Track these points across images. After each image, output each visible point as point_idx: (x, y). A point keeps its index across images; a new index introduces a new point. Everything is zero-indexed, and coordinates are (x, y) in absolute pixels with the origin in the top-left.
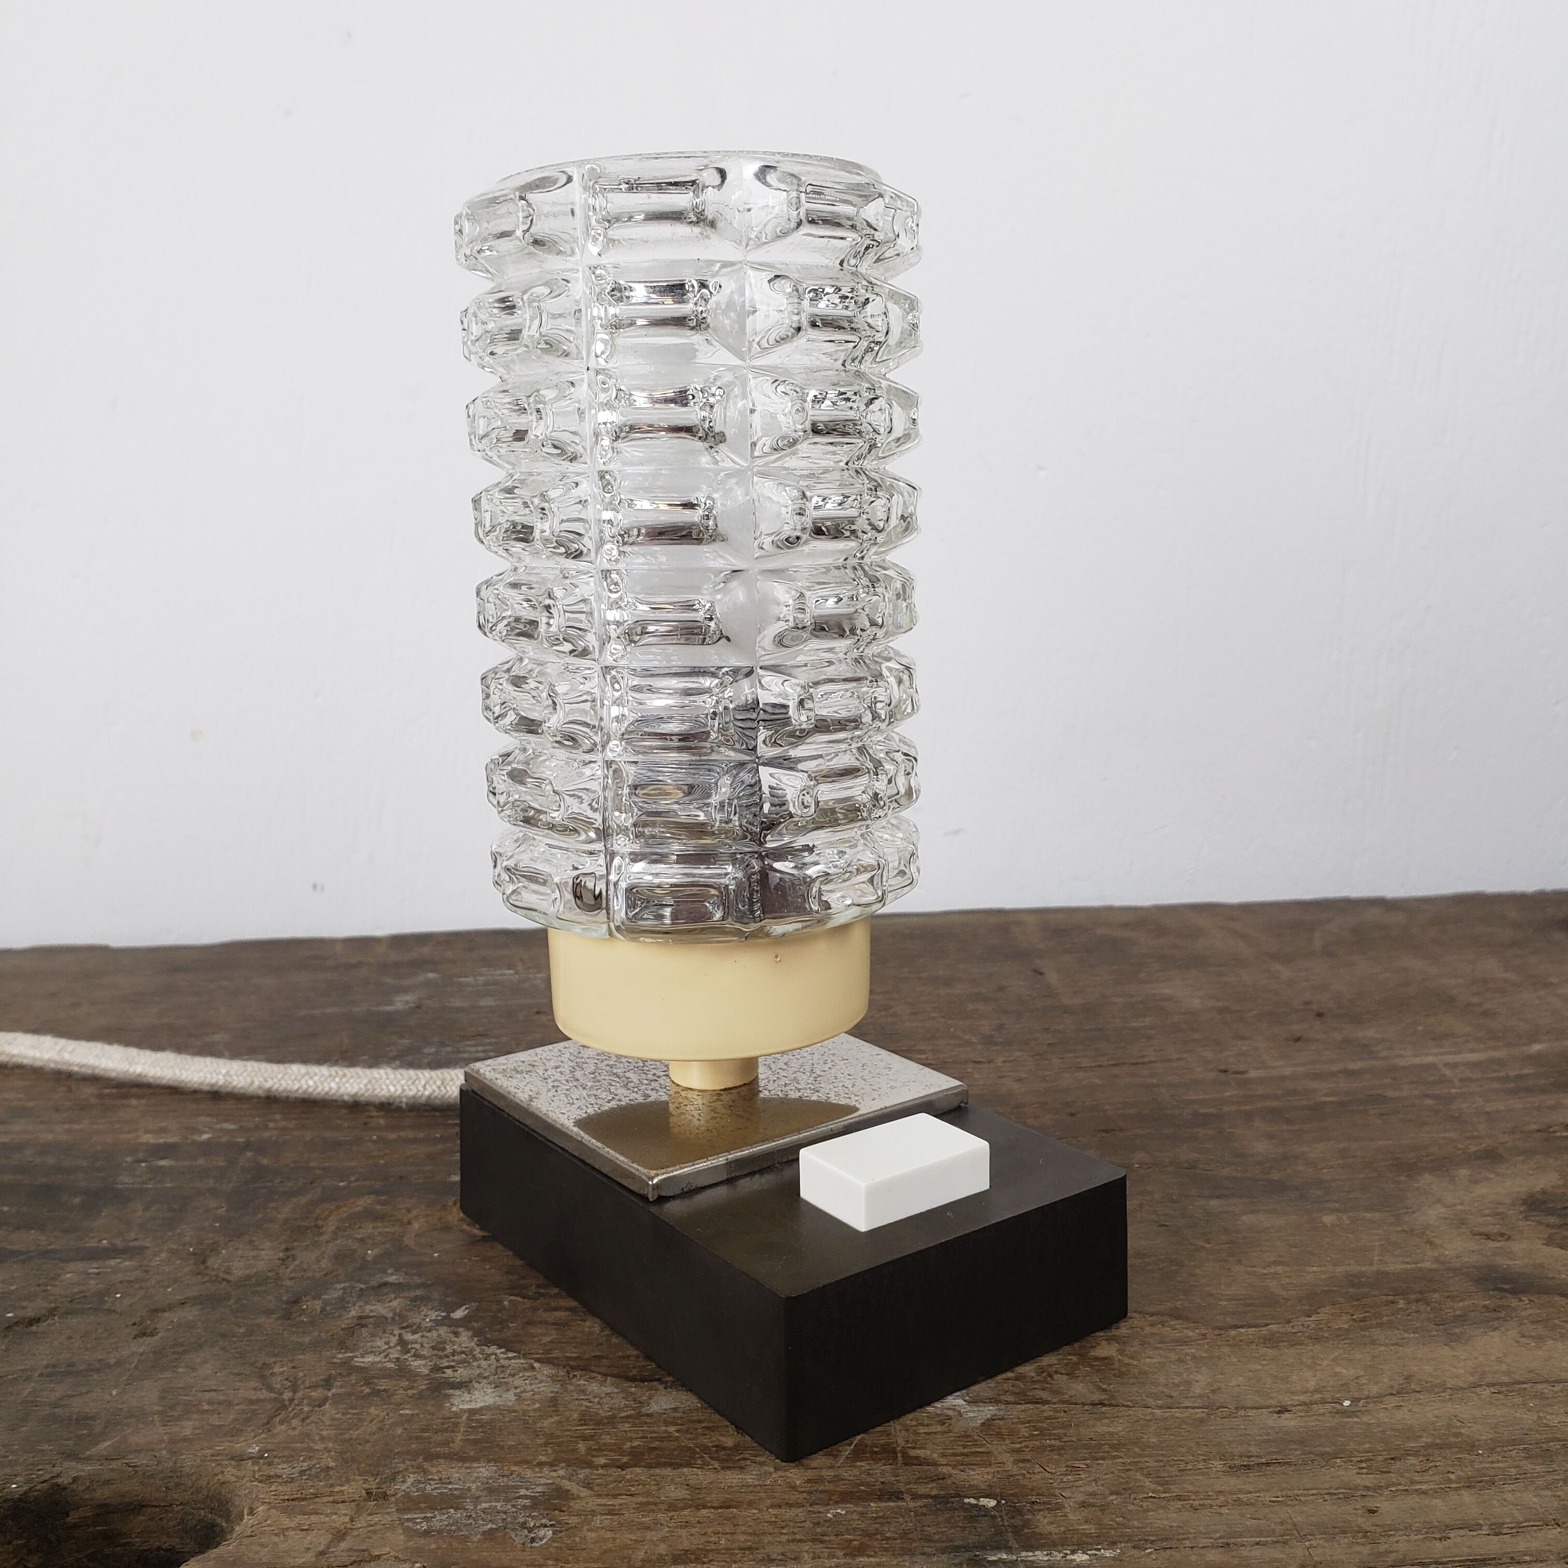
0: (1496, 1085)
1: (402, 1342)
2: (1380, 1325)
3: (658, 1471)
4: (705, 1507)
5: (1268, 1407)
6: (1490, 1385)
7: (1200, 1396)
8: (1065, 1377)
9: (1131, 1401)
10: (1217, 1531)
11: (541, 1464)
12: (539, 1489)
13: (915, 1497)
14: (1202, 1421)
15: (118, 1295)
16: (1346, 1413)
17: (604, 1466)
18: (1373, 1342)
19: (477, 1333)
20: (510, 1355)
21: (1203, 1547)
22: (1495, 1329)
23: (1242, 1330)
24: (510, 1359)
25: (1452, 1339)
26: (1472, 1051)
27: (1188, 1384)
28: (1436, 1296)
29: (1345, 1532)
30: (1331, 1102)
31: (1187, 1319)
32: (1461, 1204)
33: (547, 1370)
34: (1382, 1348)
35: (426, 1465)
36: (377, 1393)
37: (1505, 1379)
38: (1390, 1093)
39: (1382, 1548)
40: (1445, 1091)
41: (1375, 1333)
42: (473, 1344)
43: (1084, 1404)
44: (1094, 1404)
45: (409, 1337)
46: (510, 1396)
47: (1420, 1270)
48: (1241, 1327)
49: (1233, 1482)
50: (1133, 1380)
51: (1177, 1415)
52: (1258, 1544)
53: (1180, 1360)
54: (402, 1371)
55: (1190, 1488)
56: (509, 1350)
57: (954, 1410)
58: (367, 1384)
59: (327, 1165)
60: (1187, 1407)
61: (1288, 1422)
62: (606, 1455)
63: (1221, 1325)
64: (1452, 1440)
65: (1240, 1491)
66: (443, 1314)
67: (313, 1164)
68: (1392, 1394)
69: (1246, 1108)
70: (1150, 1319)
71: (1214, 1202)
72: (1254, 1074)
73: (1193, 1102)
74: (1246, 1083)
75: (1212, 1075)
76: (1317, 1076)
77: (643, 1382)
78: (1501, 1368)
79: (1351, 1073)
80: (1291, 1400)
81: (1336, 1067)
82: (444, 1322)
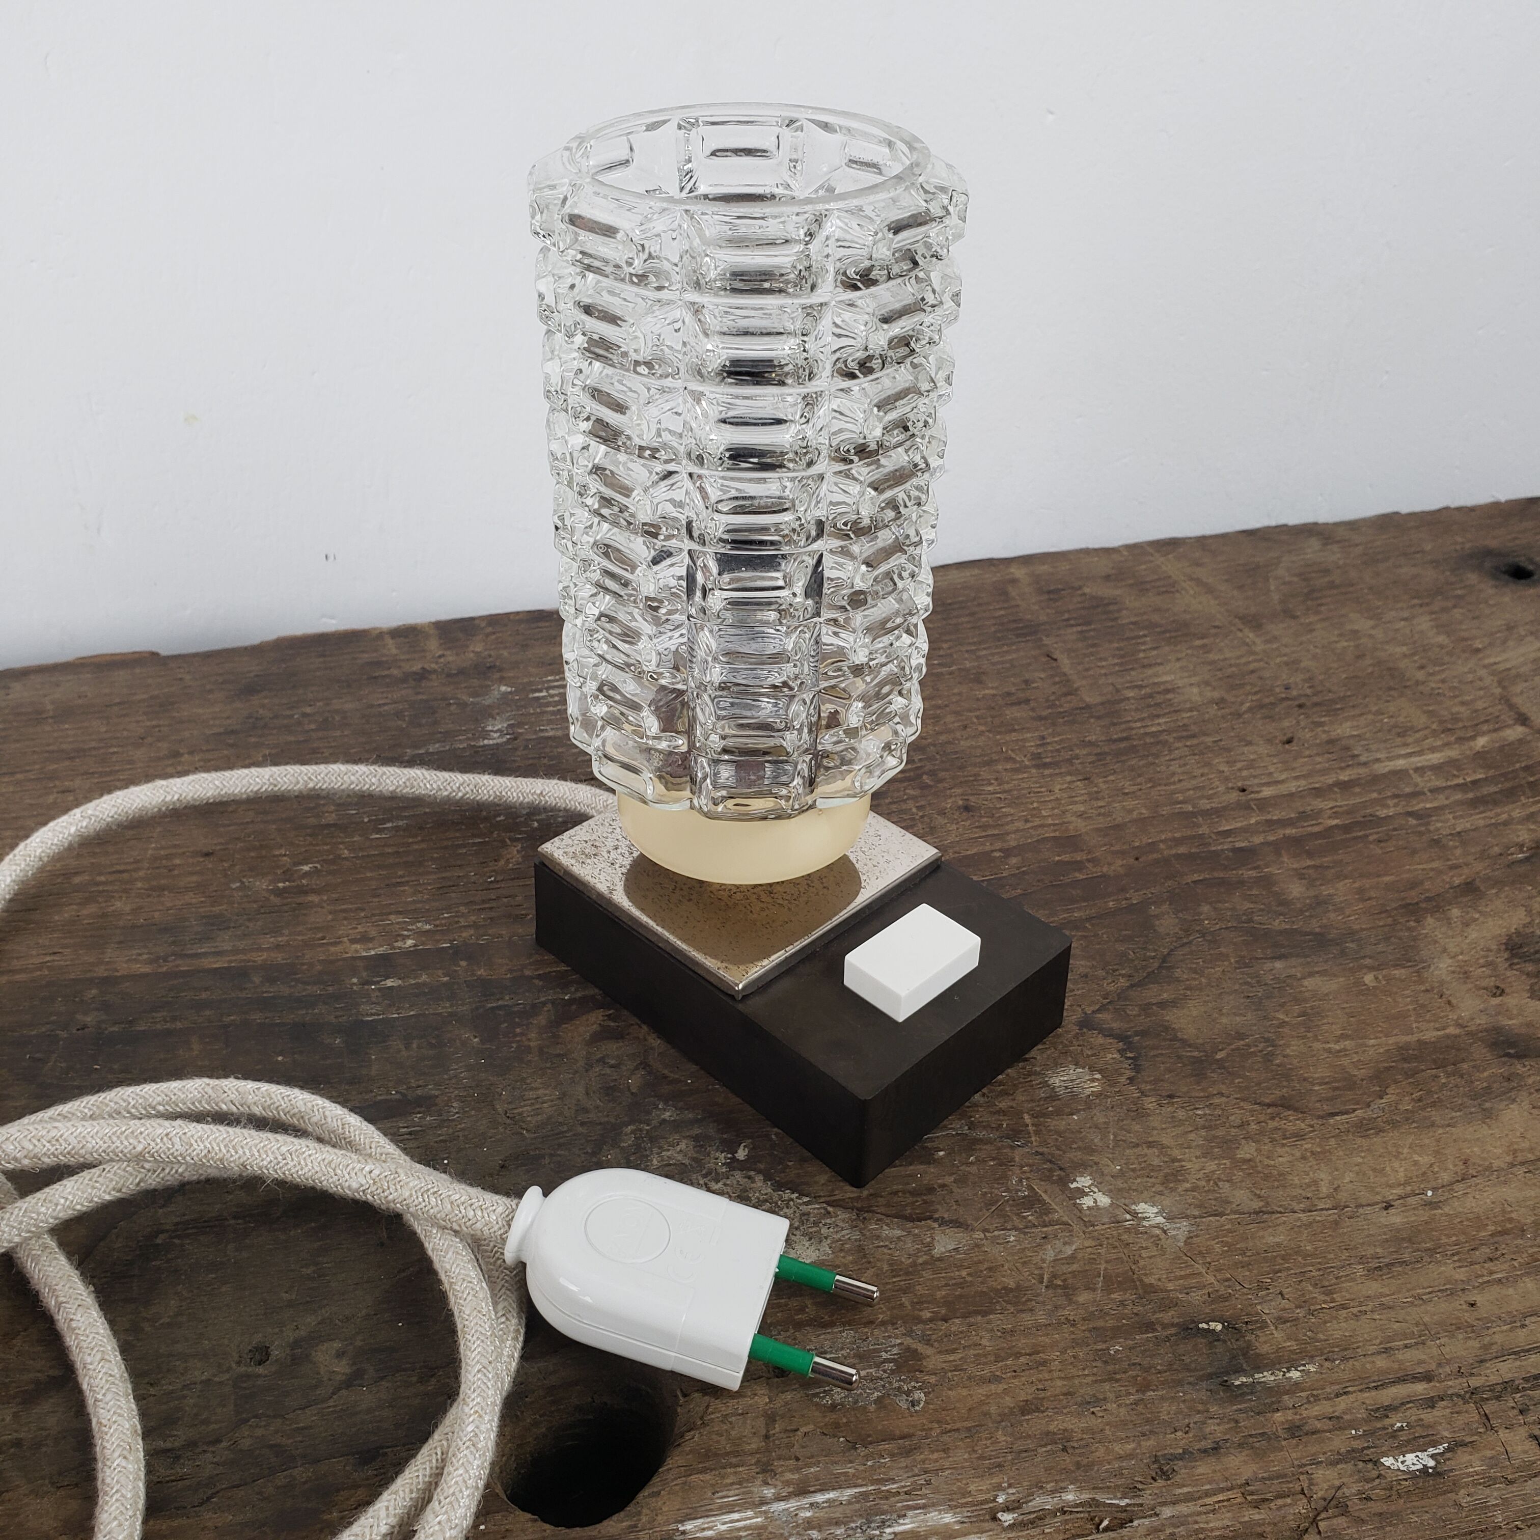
0: (1459, 796)
2: (1433, 1104)
3: (972, 1320)
4: (1022, 1355)
5: (1377, 1203)
6: (1522, 1164)
7: (1328, 1197)
8: (1227, 1185)
9: (1281, 1206)
10: (1376, 1338)
11: (883, 1323)
12: (895, 1350)
13: (1165, 1327)
14: (1336, 1223)
16: (1431, 1205)
17: (931, 1320)
18: (1433, 1125)
19: (768, 1177)
20: (806, 1199)
21: (1372, 1354)
22: (1514, 1100)
23: (1338, 1118)
24: (806, 1204)
25: (1488, 1115)
26: (1433, 750)
27: (1315, 1183)
28: (1465, 1066)
29: (1459, 1328)
30: (1337, 826)
31: (1296, 1110)
32: (1462, 953)
33: (843, 1215)
34: (1440, 1131)
35: (798, 1334)
37: (1531, 1157)
38: (1382, 813)
39: (1487, 1340)
40: (1421, 805)
41: (1435, 1115)
42: (770, 1190)
43: (1250, 1213)
44: (1257, 1213)
46: (825, 1247)
47: (1448, 1036)
48: (1337, 1114)
49: (1373, 1287)
50: (1276, 1184)
51: (1318, 1218)
52: (1406, 1347)
53: (1303, 1158)
55: (1348, 1296)
56: (802, 1194)
57: (1159, 1227)
60: (1322, 1210)
61: (1395, 1218)
62: (927, 1308)
63: (1321, 1113)
64: (1509, 1226)
65: (1382, 1295)
66: (729, 1156)
68: (1458, 1181)
69: (1271, 838)
70: (1269, 1111)
71: (1278, 965)
72: (1267, 792)
73: (1228, 833)
74: (1263, 805)
75: (1234, 796)
76: (1318, 792)
77: (920, 1220)
78: (1526, 1145)
79: (1345, 786)
80: (1392, 1194)
81: (1330, 779)
82: (733, 1165)
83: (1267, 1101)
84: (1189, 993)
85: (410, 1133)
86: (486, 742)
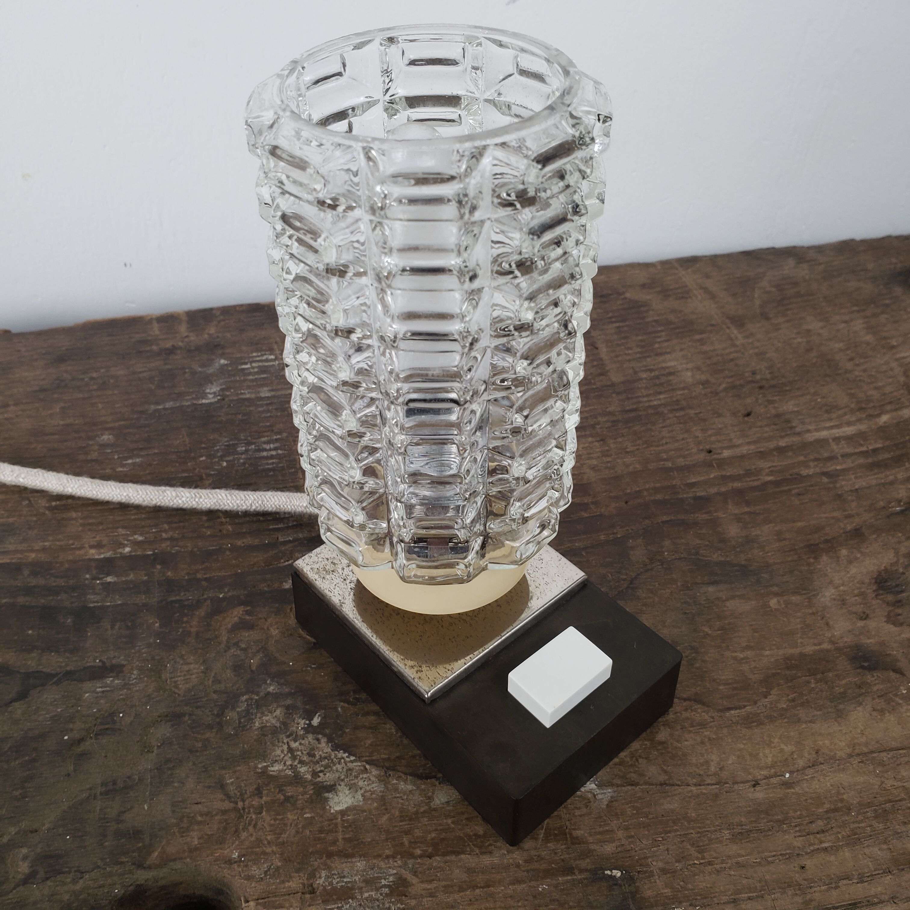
0: (861, 461)
1: (291, 750)
2: (802, 705)
3: (448, 858)
4: (477, 887)
5: (748, 781)
6: (858, 755)
7: (715, 774)
8: (645, 761)
9: (679, 780)
10: (729, 890)
11: (388, 857)
12: (391, 879)
13: (581, 871)
14: (716, 796)
15: (121, 715)
16: (787, 785)
17: (421, 856)
18: (799, 721)
19: (330, 740)
20: (352, 758)
21: (724, 903)
22: (861, 704)
23: (733, 712)
24: (352, 762)
25: (840, 715)
26: (849, 424)
27: (707, 763)
28: (830, 674)
29: (789, 886)
30: (771, 481)
31: (704, 704)
32: (843, 585)
33: (374, 772)
34: (804, 726)
35: (328, 862)
36: (287, 799)
37: (865, 750)
38: (804, 472)
39: (808, 897)
40: (833, 467)
41: (802, 713)
42: (329, 750)
43: (657, 785)
44: (661, 785)
45: (294, 745)
46: (359, 797)
47: (822, 651)
48: (732, 709)
49: (734, 849)
50: (680, 762)
51: (704, 791)
52: (749, 898)
53: (702, 743)
54: (297, 779)
55: (715, 855)
56: (350, 754)
57: (591, 792)
58: (281, 791)
59: (208, 576)
60: (708, 784)
61: (759, 794)
62: (419, 847)
63: (720, 708)
64: (840, 805)
65: (740, 856)
66: (307, 722)
67: (199, 576)
68: (809, 767)
69: (723, 489)
70: (685, 704)
71: (711, 589)
72: (726, 453)
73: (693, 485)
74: (722, 463)
75: (702, 456)
76: (762, 455)
77: (427, 779)
78: (863, 740)
79: (781, 450)
80: (759, 774)
81: (772, 445)
82: (309, 729)
83: (685, 696)
84: (644, 608)
85: (103, 692)
86: (204, 401)
